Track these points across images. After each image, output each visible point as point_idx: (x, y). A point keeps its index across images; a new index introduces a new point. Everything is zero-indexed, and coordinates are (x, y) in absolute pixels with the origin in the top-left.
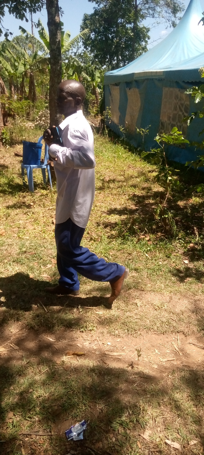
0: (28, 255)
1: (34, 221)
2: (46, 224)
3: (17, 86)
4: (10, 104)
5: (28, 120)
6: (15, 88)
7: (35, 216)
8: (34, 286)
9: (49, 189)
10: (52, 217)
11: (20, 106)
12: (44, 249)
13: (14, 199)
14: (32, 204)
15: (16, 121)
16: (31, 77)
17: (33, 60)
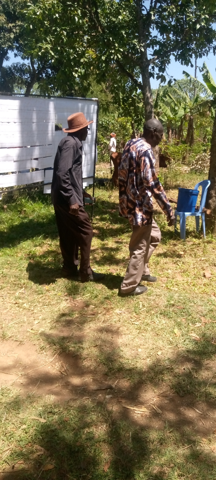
0: (176, 309)
1: (184, 272)
2: (196, 277)
3: (176, 130)
4: (167, 148)
5: (183, 163)
6: (172, 132)
7: (185, 267)
8: (181, 345)
9: (201, 238)
10: (204, 270)
11: (176, 150)
12: (193, 304)
13: (165, 246)
14: (182, 253)
15: (172, 165)
16: (191, 121)
17: (194, 104)
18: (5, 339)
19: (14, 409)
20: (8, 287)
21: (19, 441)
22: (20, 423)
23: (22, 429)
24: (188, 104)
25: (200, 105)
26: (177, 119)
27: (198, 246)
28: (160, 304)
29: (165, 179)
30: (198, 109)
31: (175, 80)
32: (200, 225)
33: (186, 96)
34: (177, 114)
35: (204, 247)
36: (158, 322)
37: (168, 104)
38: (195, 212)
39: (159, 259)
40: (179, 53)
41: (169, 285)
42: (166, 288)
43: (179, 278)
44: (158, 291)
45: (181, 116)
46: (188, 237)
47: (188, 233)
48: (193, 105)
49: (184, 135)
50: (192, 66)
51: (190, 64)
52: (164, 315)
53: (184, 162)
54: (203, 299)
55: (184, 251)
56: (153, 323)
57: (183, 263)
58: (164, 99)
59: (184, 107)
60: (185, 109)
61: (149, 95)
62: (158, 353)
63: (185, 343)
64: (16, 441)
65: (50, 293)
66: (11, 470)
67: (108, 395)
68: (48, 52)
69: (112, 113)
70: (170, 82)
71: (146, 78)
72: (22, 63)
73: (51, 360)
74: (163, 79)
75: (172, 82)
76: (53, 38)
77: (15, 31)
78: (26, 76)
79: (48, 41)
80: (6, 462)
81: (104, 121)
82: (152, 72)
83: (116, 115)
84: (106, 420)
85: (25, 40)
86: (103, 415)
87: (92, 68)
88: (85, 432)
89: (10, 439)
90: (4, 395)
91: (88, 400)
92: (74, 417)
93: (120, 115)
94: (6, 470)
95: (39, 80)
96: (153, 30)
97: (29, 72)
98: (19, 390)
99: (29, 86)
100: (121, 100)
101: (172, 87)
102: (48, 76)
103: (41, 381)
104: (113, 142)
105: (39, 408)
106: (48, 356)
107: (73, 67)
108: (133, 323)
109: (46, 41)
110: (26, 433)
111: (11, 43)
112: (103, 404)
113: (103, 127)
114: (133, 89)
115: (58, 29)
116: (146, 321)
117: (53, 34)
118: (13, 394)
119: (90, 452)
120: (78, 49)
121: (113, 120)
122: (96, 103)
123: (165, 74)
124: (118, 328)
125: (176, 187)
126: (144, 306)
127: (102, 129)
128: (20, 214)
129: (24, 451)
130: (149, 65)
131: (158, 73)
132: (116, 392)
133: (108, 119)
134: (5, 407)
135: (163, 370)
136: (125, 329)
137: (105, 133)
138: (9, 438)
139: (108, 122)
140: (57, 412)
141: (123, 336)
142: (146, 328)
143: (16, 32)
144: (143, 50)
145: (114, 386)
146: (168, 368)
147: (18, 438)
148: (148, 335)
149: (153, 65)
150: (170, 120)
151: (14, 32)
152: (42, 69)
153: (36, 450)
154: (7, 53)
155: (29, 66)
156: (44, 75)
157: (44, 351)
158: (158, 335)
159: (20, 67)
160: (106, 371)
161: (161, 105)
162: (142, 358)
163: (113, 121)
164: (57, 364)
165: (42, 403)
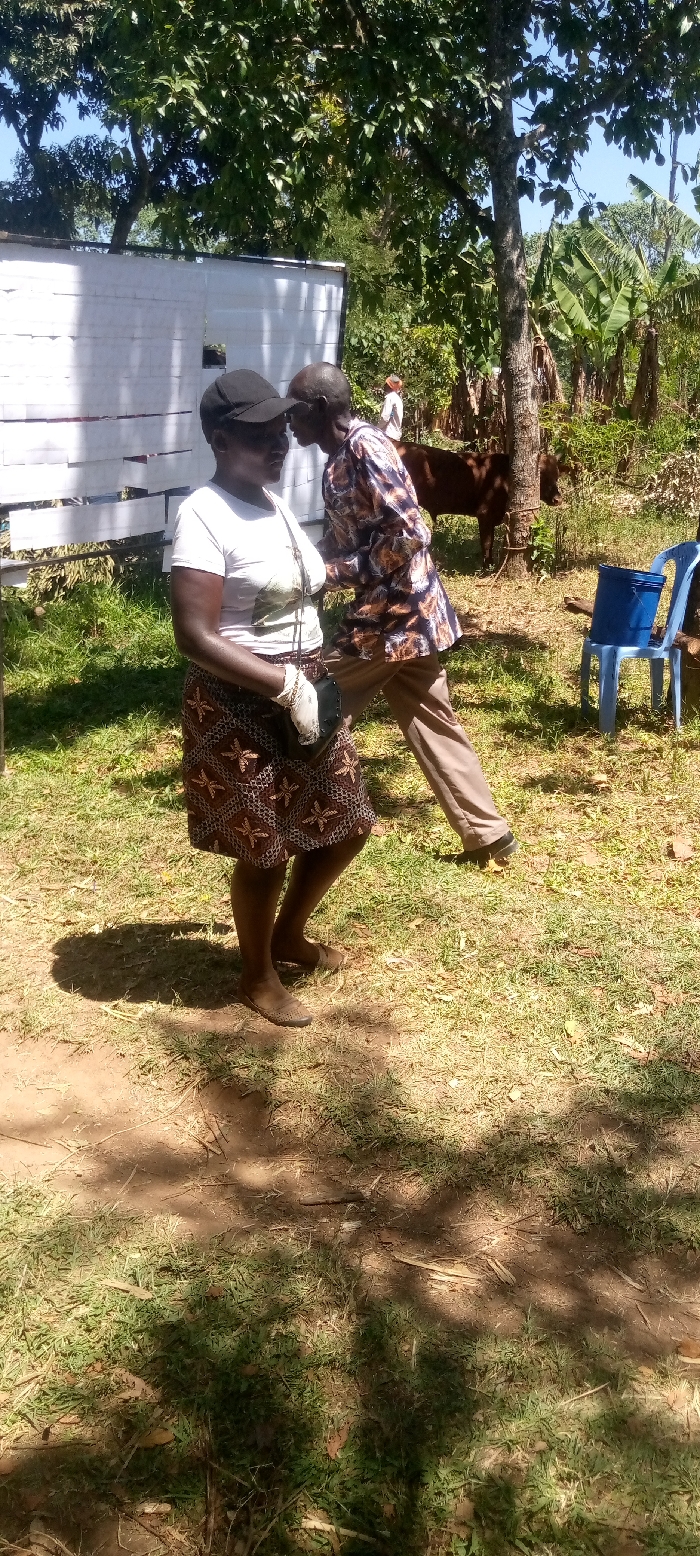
0: (575, 958)
1: (604, 839)
2: (645, 856)
3: (600, 370)
4: (571, 433)
5: (620, 483)
6: (588, 378)
7: (609, 823)
8: (584, 1072)
9: (666, 730)
10: (671, 834)
11: (599, 439)
12: (631, 944)
13: (548, 756)
14: (604, 777)
15: (581, 488)
16: (650, 343)
17: (662, 286)
18: (28, 1036)
19: (54, 1254)
20: (45, 872)
21: (64, 1355)
22: (72, 1298)
23: (76, 1319)
24: (641, 287)
25: (683, 291)
26: (606, 336)
27: (655, 758)
28: (523, 940)
29: (557, 533)
30: (677, 304)
31: (601, 206)
32: (666, 688)
33: (638, 258)
34: (605, 318)
35: (675, 759)
36: (515, 995)
37: (575, 285)
38: (652, 644)
39: (527, 795)
40: (619, 116)
41: (556, 880)
42: (545, 889)
43: (590, 859)
44: (518, 899)
45: (620, 326)
46: (625, 728)
47: (623, 715)
48: (659, 290)
49: (628, 388)
50: (660, 160)
51: (653, 155)
52: (536, 976)
53: (621, 480)
54: (662, 928)
55: (608, 772)
56: (499, 998)
57: (604, 810)
58: (566, 267)
59: (629, 296)
60: (632, 302)
61: (515, 256)
62: (510, 1095)
63: (598, 1065)
64: (57, 1355)
65: (176, 895)
66: (38, 1442)
67: (348, 1220)
68: (189, 104)
69: (393, 310)
70: (585, 212)
71: (506, 196)
72: (102, 139)
73: (172, 1105)
74: (563, 201)
75: (592, 213)
76: (204, 56)
77: (81, 30)
78: (116, 183)
79: (187, 69)
80: (24, 1416)
81: (365, 338)
82: (527, 177)
83: (406, 319)
84: (339, 1298)
85: (116, 62)
86: (330, 1282)
87: (330, 159)
88: (273, 1334)
89: (38, 1348)
90: (21, 1209)
91: (284, 1234)
92: (239, 1287)
93: (419, 318)
94: (24, 1442)
95: (158, 197)
96: (536, 37)
97: (126, 167)
98: (70, 1194)
99: (125, 215)
100: (424, 269)
101: (590, 227)
102: (186, 181)
103: (139, 1172)
104: (394, 408)
105: (133, 1256)
106: (162, 1093)
107: (266, 156)
108: (437, 996)
109: (182, 67)
110: (88, 1330)
111: (67, 70)
112: (331, 1248)
113: (361, 356)
114: (463, 232)
115: (223, 29)
116: (476, 991)
117: (205, 45)
118: (50, 1208)
119: (287, 1396)
120: (286, 98)
121: (395, 333)
122: (339, 279)
123: (568, 186)
124: (388, 1012)
125: (592, 561)
126: (471, 944)
127: (356, 363)
128: (85, 636)
129: (80, 1385)
130: (517, 154)
131: (546, 180)
132: (374, 1214)
133: (378, 330)
134: (25, 1247)
135: (525, 1150)
136: (410, 1016)
137: (368, 376)
138: (35, 1345)
139: (378, 340)
140: (186, 1270)
141: (404, 1037)
142: (476, 1015)
143: (87, 34)
144: (499, 104)
145: (368, 1193)
146: (541, 1144)
147: (64, 1344)
148: (480, 1037)
149: (529, 157)
150: (581, 339)
151: (77, 34)
152: (166, 162)
153: (117, 1383)
154: (54, 101)
155: (125, 151)
156: (174, 179)
157: (150, 1076)
158: (512, 1036)
159: (98, 152)
160: (346, 1145)
161: (555, 288)
162: (459, 1109)
163: (394, 338)
164: (191, 1118)
165: (139, 1239)
